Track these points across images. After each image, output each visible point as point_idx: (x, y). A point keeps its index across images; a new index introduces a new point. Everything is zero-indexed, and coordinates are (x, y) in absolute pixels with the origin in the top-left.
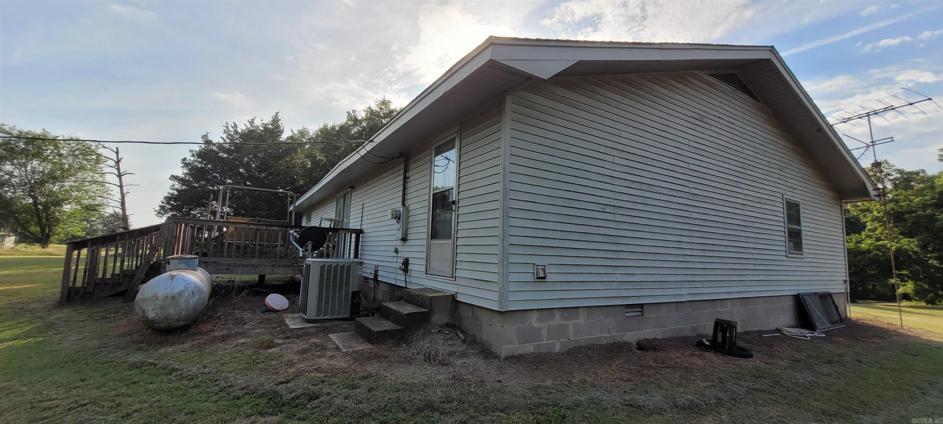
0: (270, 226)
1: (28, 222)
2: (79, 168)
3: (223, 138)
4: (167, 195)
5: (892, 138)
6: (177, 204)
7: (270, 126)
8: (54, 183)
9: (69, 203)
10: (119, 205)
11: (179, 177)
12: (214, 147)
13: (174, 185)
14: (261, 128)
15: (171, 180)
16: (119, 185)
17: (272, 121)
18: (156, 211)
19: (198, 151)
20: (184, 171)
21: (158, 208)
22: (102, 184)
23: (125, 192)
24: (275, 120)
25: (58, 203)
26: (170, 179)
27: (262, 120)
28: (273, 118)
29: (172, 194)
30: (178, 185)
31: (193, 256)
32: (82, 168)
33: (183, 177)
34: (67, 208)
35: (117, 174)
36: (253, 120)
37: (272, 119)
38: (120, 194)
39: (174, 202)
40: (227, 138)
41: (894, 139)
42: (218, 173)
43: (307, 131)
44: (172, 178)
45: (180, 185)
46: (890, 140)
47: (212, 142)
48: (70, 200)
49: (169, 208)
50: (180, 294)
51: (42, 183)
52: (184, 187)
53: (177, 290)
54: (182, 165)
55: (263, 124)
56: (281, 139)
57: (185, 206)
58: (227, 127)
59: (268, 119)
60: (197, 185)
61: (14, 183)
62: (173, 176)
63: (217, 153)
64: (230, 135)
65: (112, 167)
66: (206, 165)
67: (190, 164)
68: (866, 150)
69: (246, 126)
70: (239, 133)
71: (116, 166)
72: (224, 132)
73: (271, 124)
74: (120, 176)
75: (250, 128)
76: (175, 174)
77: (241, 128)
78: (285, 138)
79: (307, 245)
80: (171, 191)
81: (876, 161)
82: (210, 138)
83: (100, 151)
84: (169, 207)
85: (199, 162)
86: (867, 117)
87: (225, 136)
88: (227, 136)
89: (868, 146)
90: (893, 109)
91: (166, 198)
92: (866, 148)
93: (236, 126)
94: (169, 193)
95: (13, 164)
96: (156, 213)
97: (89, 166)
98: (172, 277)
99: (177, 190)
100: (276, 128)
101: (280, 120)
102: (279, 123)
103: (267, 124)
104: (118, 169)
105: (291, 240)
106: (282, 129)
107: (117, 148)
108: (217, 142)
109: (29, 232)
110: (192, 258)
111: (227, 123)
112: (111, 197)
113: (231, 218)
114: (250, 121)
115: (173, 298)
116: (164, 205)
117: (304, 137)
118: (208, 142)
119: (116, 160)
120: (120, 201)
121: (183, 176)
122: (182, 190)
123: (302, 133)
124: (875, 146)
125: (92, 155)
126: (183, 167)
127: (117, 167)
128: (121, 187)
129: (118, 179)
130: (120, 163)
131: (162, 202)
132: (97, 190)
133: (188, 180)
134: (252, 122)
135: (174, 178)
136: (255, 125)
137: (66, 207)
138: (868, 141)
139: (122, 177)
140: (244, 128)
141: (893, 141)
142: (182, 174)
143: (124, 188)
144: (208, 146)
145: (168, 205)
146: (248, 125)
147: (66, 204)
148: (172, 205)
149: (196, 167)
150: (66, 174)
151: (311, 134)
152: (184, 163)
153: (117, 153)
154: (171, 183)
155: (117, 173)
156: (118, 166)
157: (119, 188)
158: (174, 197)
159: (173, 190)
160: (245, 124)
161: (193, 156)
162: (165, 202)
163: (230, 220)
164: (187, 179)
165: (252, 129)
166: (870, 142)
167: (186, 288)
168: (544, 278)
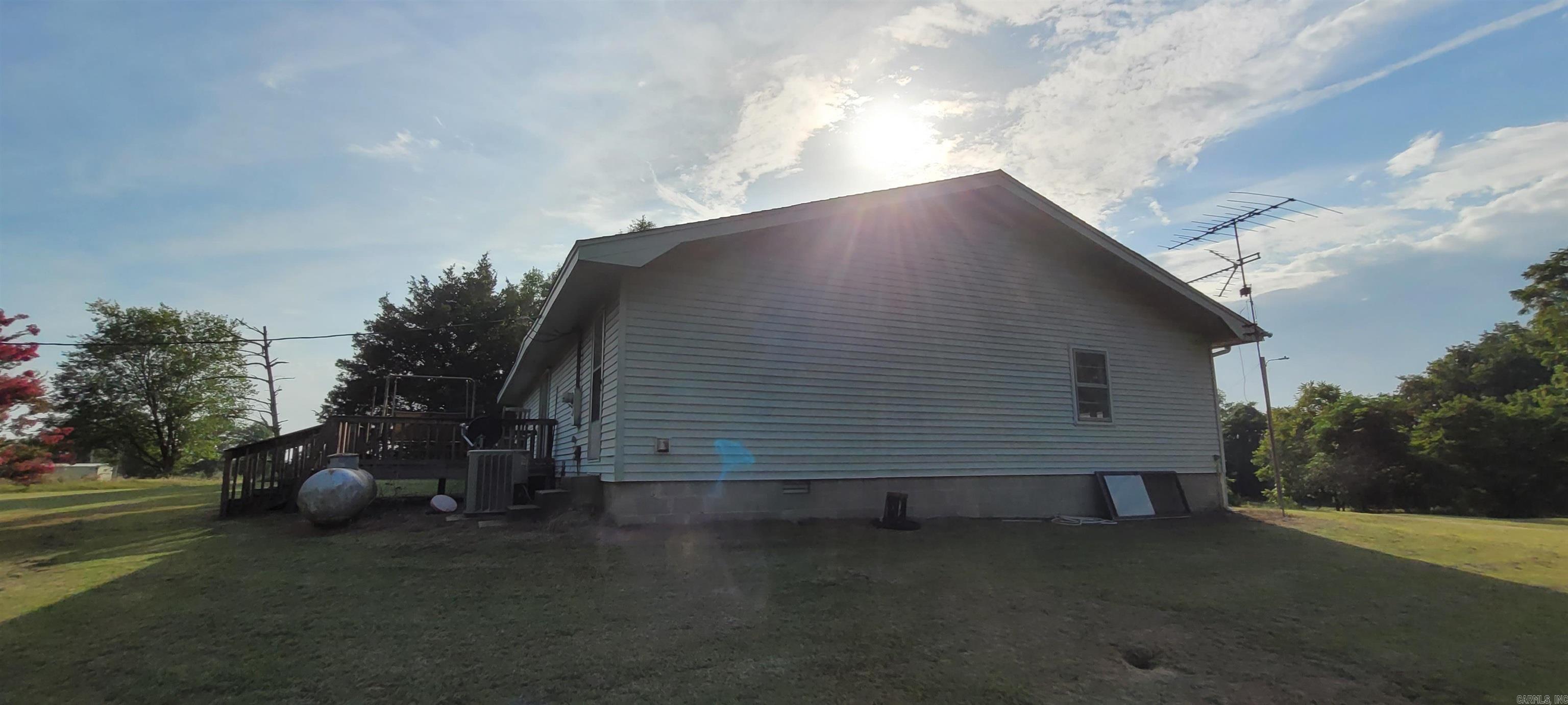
0: (443, 420)
1: (145, 441)
2: (211, 357)
3: (409, 300)
4: (333, 389)
5: (1258, 254)
6: (347, 402)
7: (476, 276)
8: (178, 381)
9: (200, 409)
10: (268, 408)
11: (348, 361)
12: (397, 314)
13: (342, 375)
14: (463, 281)
15: (339, 366)
16: (268, 380)
17: (478, 268)
18: (317, 414)
19: (375, 321)
20: (356, 351)
21: (320, 410)
22: (242, 378)
23: (275, 388)
24: (484, 268)
25: (187, 410)
26: (337, 365)
27: (464, 268)
28: (480, 264)
29: (339, 388)
30: (347, 375)
31: (354, 454)
32: (215, 357)
33: (354, 362)
34: (196, 416)
35: (265, 365)
36: (450, 270)
37: (479, 266)
38: (269, 392)
39: (342, 398)
40: (415, 299)
41: (1260, 255)
42: (403, 352)
43: (539, 275)
44: (339, 364)
45: (350, 373)
46: (1256, 256)
47: (394, 307)
48: (200, 405)
49: (335, 409)
50: (339, 487)
51: (163, 381)
52: (356, 377)
53: (336, 485)
54: (353, 343)
55: (465, 273)
56: (493, 295)
57: (358, 405)
58: (414, 284)
59: (472, 266)
60: (374, 372)
61: (126, 384)
62: (340, 361)
63: (402, 323)
64: (418, 294)
65: (258, 354)
66: (385, 341)
67: (364, 341)
68: (1234, 272)
69: (441, 279)
70: (431, 291)
71: (263, 353)
72: (410, 292)
73: (477, 273)
74: (268, 367)
75: (447, 282)
76: (343, 358)
77: (435, 282)
78: (500, 292)
79: (479, 439)
80: (338, 383)
81: (1245, 285)
82: (391, 301)
83: (236, 330)
84: (335, 407)
85: (377, 338)
86: (1233, 226)
87: (411, 297)
88: (415, 296)
89: (1236, 266)
90: (1258, 214)
91: (330, 394)
92: (1233, 269)
93: (426, 281)
94: (336, 387)
95: (124, 357)
96: (318, 417)
97: (224, 354)
98: (332, 472)
99: (347, 381)
100: (485, 278)
101: (490, 265)
102: (490, 269)
103: (472, 273)
104: (267, 358)
105: (462, 434)
106: (493, 278)
107: (265, 328)
108: (401, 306)
109: (146, 454)
110: (352, 456)
111: (413, 278)
112: (256, 397)
113: (399, 413)
114: (447, 271)
115: (333, 491)
116: (328, 404)
117: (535, 285)
118: (389, 308)
119: (264, 345)
120: (270, 402)
121: (355, 360)
122: (353, 381)
123: (532, 279)
124: (1244, 265)
125: (228, 337)
126: (354, 346)
127: (264, 355)
128: (270, 382)
129: (266, 371)
130: (269, 348)
131: (326, 401)
132: (235, 388)
133: (362, 366)
134: (449, 273)
135: (342, 363)
136: (455, 276)
137: (194, 415)
138: (1236, 258)
139: (272, 368)
140: (438, 283)
141: (1259, 258)
142: (354, 357)
143: (274, 383)
144: (389, 314)
145: (335, 405)
146: (444, 277)
147: (194, 412)
148: (340, 404)
149: (373, 345)
150: (194, 366)
151: (545, 278)
152: (355, 340)
153: (265, 334)
154: (339, 370)
155: (264, 362)
156: (266, 352)
157: (267, 384)
158: (342, 392)
159: (341, 380)
160: (440, 277)
161: (369, 329)
162: (330, 400)
163: (398, 416)
164: (360, 363)
165: (449, 282)
166: (1238, 260)
167: (344, 484)
168: (667, 451)
